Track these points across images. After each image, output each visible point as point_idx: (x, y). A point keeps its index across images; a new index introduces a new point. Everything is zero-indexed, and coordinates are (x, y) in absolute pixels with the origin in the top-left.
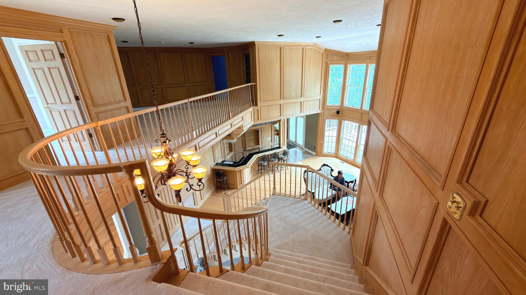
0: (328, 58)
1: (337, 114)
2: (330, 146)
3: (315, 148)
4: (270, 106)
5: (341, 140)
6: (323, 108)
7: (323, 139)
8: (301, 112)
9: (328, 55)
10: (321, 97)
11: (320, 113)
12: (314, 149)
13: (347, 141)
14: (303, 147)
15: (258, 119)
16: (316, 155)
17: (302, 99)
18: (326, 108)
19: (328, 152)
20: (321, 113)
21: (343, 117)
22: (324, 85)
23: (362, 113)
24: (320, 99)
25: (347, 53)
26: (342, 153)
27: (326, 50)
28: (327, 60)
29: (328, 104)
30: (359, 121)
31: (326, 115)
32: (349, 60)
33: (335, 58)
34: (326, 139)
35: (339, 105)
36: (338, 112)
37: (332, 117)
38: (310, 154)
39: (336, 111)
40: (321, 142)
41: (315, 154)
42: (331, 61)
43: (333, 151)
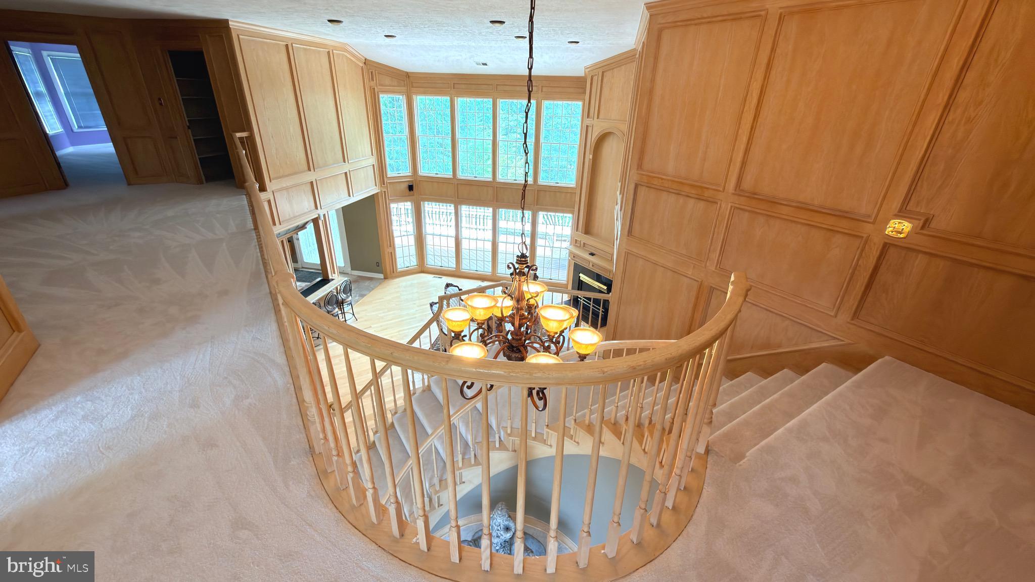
0: (373, 80)
1: (410, 191)
2: (406, 253)
3: (378, 264)
4: (292, 187)
5: (425, 237)
6: (383, 182)
7: (392, 244)
8: (349, 196)
9: (372, 73)
10: (372, 160)
11: (378, 193)
12: (378, 266)
13: (437, 239)
14: (349, 270)
15: (275, 224)
16: (386, 278)
17: (346, 168)
18: (387, 182)
19: (406, 266)
20: (380, 194)
21: (421, 195)
22: (375, 133)
23: (457, 184)
24: (373, 165)
25: (407, 73)
26: (431, 261)
27: (366, 62)
28: (373, 84)
29: (390, 173)
30: (453, 199)
31: (390, 195)
32: (413, 87)
33: (387, 80)
34: (397, 242)
35: (410, 174)
36: (411, 188)
37: (401, 198)
38: (371, 279)
39: (405, 186)
40: (390, 250)
41: (381, 276)
42: (379, 85)
43: (413, 262)
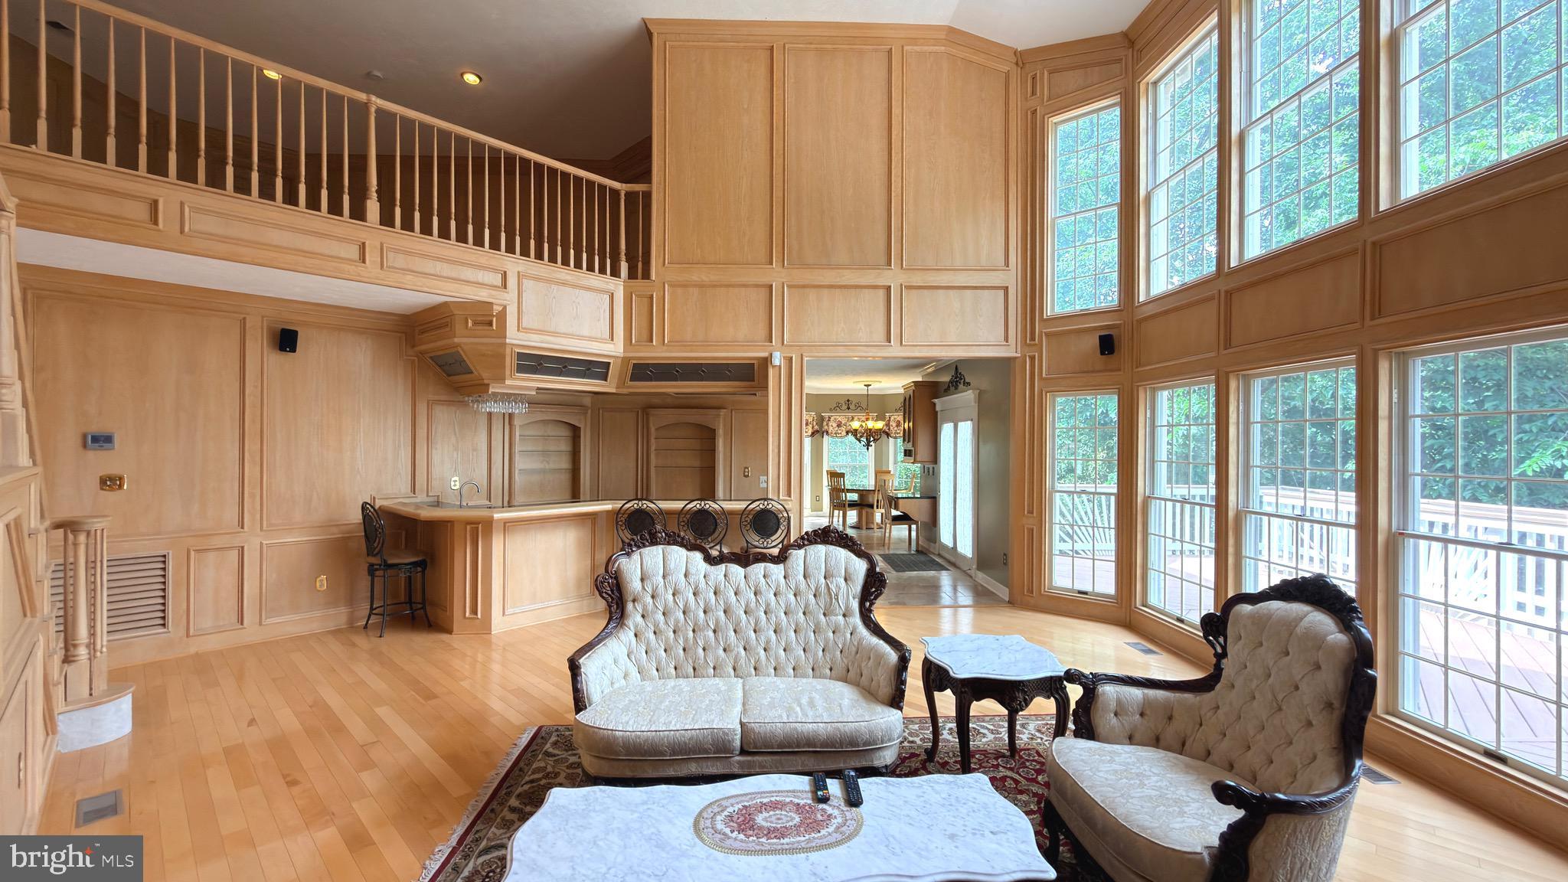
0: (1033, 93)
1: (1103, 354)
3: (1005, 558)
4: (714, 286)
5: (1145, 506)
6: (1029, 336)
7: (1036, 505)
8: (888, 340)
9: (1033, 76)
10: (1007, 275)
11: (1016, 358)
14: (973, 568)
15: (651, 341)
16: (1011, 601)
17: (891, 277)
18: (1041, 333)
19: (1076, 587)
20: (1018, 364)
21: (1139, 363)
23: (1228, 293)
24: (1006, 289)
25: (1126, 35)
27: (1021, 58)
28: (1033, 103)
29: (1054, 306)
30: (1214, 363)
31: (1049, 368)
32: (1138, 62)
33: (1073, 80)
35: (1114, 304)
36: (1107, 345)
37: (1081, 379)
39: (1093, 339)
40: (1029, 522)
41: (1003, 592)
42: (1049, 99)
